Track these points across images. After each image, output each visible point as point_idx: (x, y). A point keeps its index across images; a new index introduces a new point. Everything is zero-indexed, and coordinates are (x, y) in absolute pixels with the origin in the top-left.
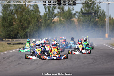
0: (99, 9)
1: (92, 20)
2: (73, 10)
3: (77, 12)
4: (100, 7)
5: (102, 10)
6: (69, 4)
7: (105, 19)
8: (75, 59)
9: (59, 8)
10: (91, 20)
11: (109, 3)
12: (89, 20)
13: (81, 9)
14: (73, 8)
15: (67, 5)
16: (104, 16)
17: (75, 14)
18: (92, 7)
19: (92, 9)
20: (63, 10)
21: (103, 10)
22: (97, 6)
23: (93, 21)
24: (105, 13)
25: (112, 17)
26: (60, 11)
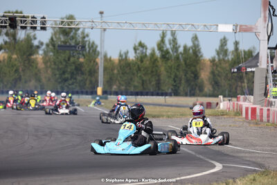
0: (86, 39)
1: (72, 59)
2: (35, 38)
3: (42, 44)
4: (87, 36)
5: (91, 42)
6: (32, 28)
7: (96, 58)
8: (45, 135)
9: (7, 34)
10: (69, 59)
11: (105, 30)
12: (67, 59)
13: (52, 39)
14: (35, 35)
15: (28, 28)
16: (95, 54)
17: (38, 47)
18: (72, 34)
19: (73, 38)
20: (15, 39)
21: (93, 43)
22: (83, 33)
23: (74, 63)
24: (97, 47)
25: (109, 57)
26: (8, 40)
